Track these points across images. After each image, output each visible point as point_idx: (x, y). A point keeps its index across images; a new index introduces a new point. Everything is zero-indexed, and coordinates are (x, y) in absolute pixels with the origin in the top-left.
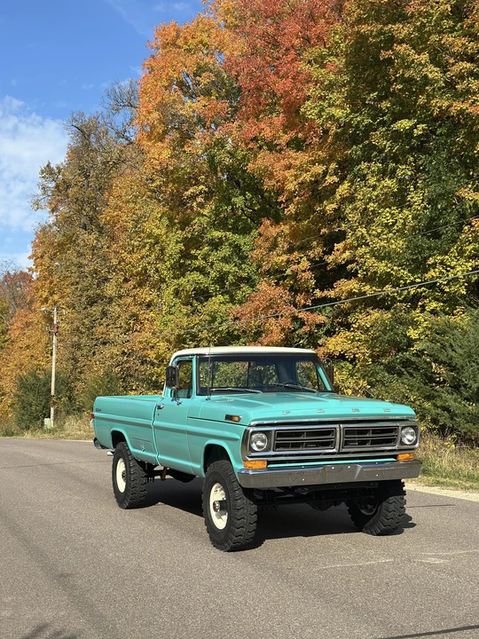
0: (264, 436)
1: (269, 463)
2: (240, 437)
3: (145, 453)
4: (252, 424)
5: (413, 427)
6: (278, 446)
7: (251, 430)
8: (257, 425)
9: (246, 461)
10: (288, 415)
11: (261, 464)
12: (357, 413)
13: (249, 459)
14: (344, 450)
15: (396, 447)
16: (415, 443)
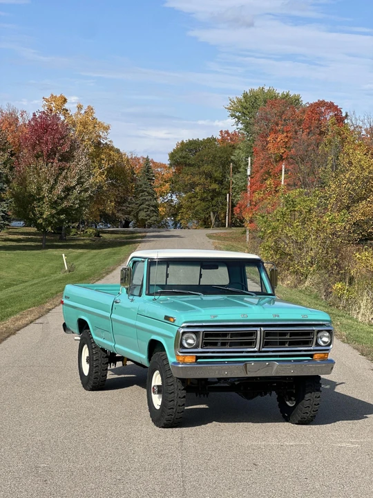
0: (194, 336)
1: (197, 358)
2: (173, 335)
3: (105, 341)
4: (184, 325)
5: (329, 331)
6: (206, 344)
7: (182, 331)
8: (188, 327)
9: (178, 355)
10: (216, 319)
11: (190, 359)
12: (277, 318)
13: (180, 354)
14: (263, 349)
15: (312, 348)
16: (329, 345)
